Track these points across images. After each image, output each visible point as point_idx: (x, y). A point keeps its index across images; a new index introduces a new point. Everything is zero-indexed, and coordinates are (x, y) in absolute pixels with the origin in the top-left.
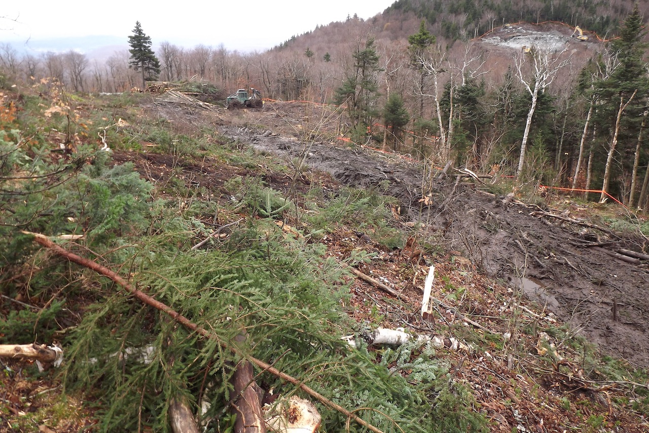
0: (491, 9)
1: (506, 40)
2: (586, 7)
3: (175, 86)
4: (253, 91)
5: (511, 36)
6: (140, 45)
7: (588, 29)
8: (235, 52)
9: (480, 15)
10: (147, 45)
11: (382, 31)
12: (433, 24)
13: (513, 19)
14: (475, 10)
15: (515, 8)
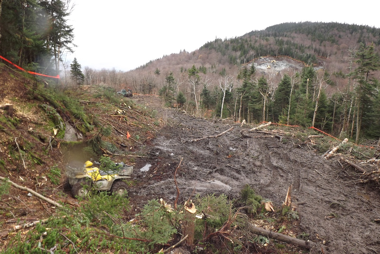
0: (253, 49)
1: (260, 65)
2: (300, 49)
3: (94, 87)
4: (129, 90)
5: (263, 63)
6: (76, 68)
7: (301, 60)
8: (120, 71)
9: (248, 52)
10: (79, 68)
11: (198, 59)
12: (224, 56)
13: (264, 54)
14: (245, 50)
15: (265, 49)
